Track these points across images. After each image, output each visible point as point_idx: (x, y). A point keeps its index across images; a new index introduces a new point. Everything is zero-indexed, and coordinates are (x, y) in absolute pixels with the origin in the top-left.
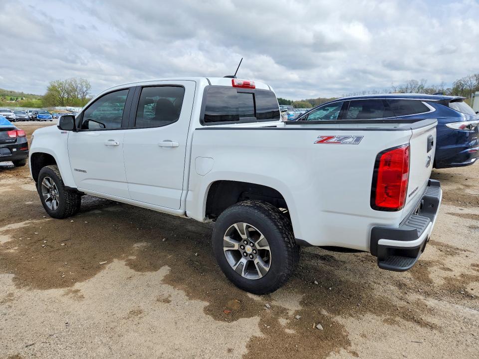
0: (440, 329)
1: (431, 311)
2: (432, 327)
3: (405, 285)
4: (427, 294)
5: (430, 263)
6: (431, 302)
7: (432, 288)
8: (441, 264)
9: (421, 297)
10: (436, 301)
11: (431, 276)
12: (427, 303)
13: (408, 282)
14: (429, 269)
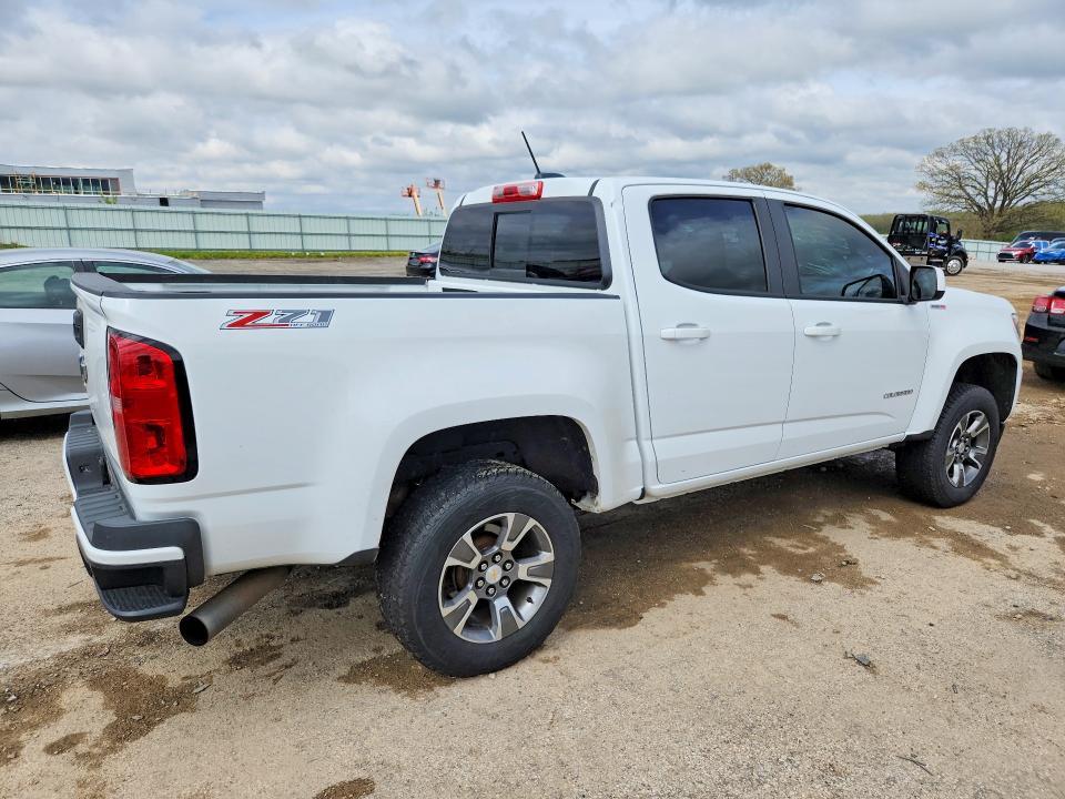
0: (47, 613)
1: (70, 629)
2: (61, 610)
3: (141, 645)
4: (88, 653)
5: (120, 739)
6: (75, 642)
7: (85, 670)
8: (84, 755)
9: (97, 640)
10: (65, 649)
11: (98, 698)
12: (83, 637)
13: (141, 653)
14: (110, 717)
